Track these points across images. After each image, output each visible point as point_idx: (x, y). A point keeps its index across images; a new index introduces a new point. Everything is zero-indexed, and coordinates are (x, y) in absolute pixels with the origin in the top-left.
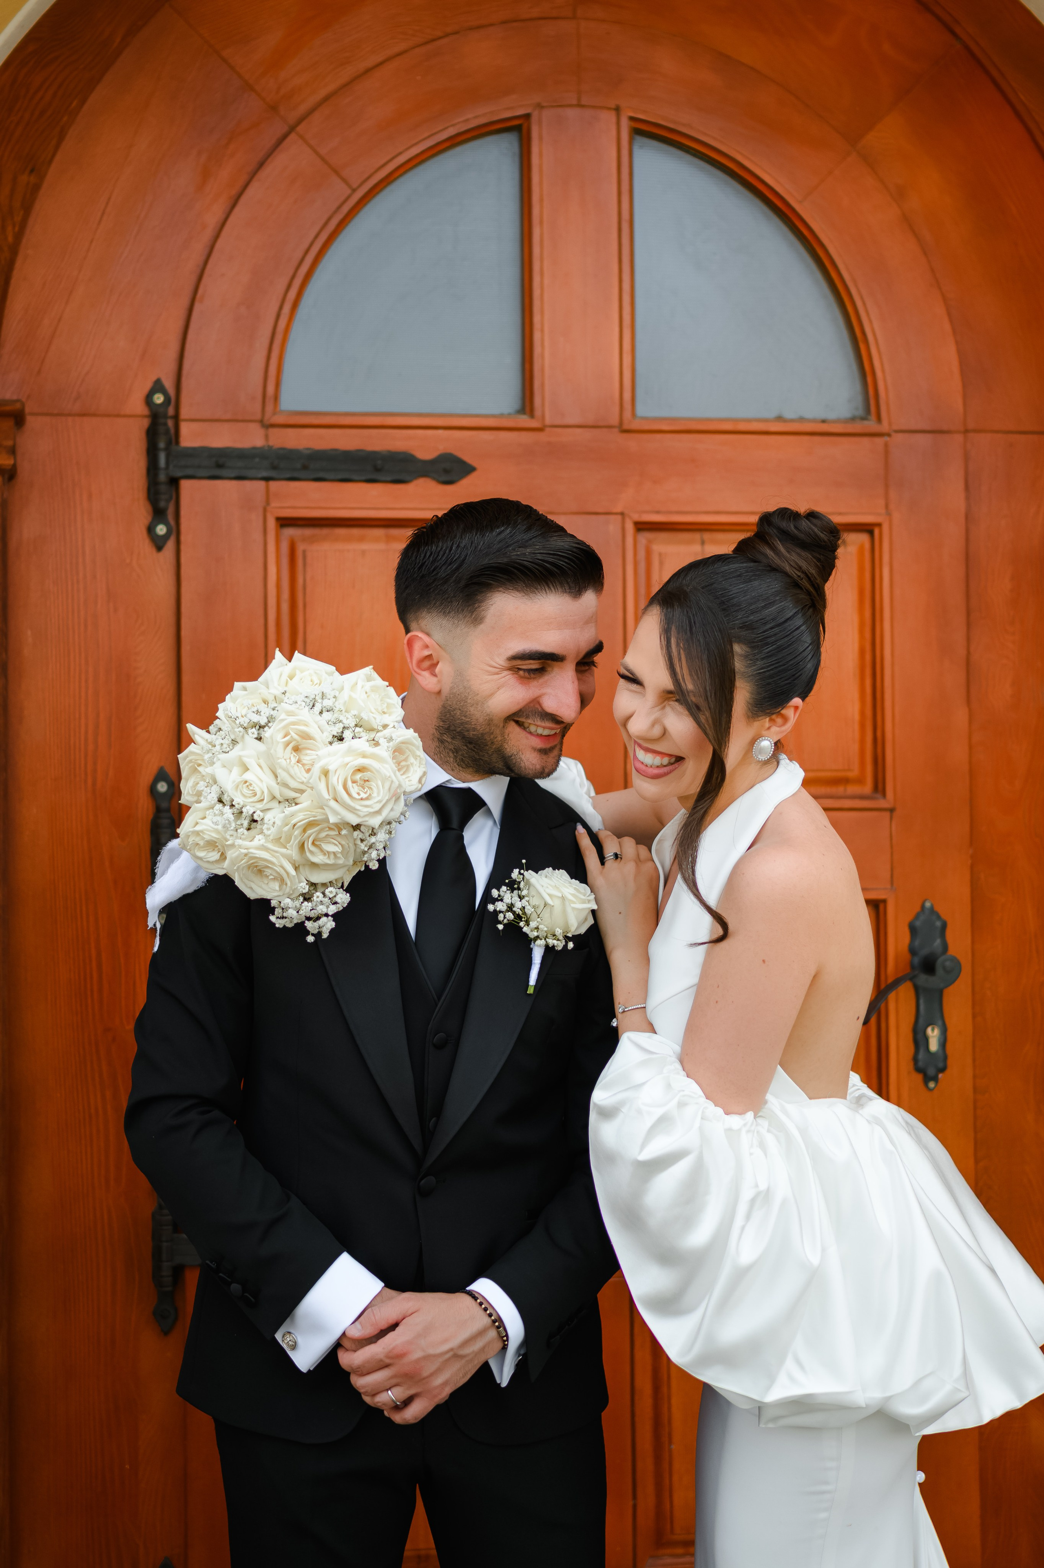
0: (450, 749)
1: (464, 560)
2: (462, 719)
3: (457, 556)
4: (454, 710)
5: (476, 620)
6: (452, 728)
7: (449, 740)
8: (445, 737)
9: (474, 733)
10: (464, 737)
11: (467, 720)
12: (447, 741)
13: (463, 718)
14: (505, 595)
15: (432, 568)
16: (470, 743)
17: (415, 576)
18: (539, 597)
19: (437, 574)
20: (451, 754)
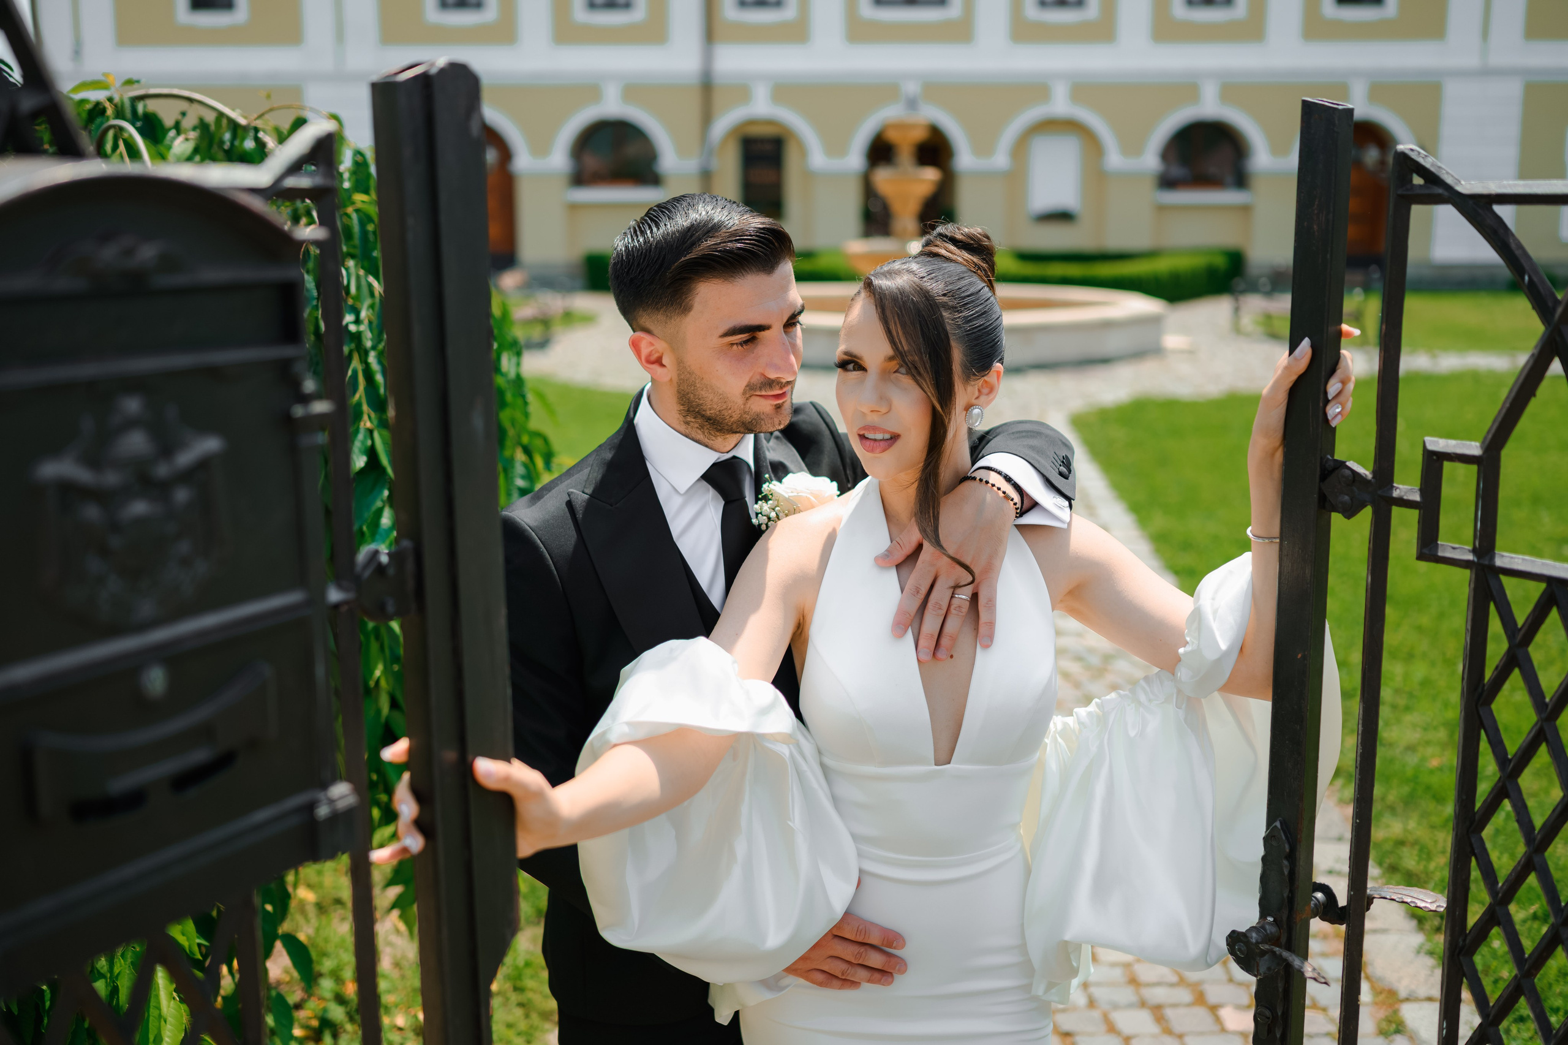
0: (697, 427)
1: (664, 259)
2: (696, 402)
3: (657, 256)
4: (688, 394)
5: (685, 310)
6: (692, 409)
7: (693, 420)
8: (689, 419)
9: (711, 412)
10: (703, 416)
11: (701, 402)
12: (692, 422)
13: (697, 400)
14: (707, 283)
15: (638, 272)
16: (710, 420)
17: (625, 280)
18: (737, 280)
19: (643, 276)
20: (699, 432)
